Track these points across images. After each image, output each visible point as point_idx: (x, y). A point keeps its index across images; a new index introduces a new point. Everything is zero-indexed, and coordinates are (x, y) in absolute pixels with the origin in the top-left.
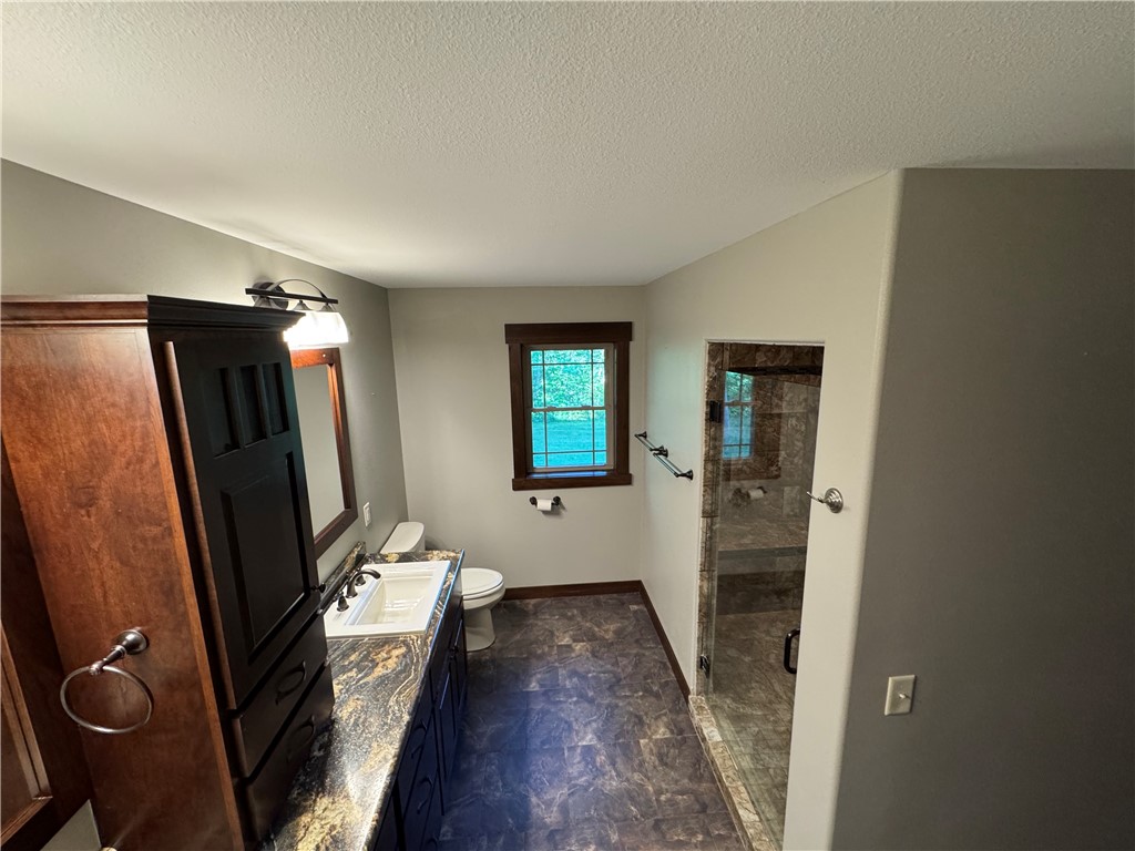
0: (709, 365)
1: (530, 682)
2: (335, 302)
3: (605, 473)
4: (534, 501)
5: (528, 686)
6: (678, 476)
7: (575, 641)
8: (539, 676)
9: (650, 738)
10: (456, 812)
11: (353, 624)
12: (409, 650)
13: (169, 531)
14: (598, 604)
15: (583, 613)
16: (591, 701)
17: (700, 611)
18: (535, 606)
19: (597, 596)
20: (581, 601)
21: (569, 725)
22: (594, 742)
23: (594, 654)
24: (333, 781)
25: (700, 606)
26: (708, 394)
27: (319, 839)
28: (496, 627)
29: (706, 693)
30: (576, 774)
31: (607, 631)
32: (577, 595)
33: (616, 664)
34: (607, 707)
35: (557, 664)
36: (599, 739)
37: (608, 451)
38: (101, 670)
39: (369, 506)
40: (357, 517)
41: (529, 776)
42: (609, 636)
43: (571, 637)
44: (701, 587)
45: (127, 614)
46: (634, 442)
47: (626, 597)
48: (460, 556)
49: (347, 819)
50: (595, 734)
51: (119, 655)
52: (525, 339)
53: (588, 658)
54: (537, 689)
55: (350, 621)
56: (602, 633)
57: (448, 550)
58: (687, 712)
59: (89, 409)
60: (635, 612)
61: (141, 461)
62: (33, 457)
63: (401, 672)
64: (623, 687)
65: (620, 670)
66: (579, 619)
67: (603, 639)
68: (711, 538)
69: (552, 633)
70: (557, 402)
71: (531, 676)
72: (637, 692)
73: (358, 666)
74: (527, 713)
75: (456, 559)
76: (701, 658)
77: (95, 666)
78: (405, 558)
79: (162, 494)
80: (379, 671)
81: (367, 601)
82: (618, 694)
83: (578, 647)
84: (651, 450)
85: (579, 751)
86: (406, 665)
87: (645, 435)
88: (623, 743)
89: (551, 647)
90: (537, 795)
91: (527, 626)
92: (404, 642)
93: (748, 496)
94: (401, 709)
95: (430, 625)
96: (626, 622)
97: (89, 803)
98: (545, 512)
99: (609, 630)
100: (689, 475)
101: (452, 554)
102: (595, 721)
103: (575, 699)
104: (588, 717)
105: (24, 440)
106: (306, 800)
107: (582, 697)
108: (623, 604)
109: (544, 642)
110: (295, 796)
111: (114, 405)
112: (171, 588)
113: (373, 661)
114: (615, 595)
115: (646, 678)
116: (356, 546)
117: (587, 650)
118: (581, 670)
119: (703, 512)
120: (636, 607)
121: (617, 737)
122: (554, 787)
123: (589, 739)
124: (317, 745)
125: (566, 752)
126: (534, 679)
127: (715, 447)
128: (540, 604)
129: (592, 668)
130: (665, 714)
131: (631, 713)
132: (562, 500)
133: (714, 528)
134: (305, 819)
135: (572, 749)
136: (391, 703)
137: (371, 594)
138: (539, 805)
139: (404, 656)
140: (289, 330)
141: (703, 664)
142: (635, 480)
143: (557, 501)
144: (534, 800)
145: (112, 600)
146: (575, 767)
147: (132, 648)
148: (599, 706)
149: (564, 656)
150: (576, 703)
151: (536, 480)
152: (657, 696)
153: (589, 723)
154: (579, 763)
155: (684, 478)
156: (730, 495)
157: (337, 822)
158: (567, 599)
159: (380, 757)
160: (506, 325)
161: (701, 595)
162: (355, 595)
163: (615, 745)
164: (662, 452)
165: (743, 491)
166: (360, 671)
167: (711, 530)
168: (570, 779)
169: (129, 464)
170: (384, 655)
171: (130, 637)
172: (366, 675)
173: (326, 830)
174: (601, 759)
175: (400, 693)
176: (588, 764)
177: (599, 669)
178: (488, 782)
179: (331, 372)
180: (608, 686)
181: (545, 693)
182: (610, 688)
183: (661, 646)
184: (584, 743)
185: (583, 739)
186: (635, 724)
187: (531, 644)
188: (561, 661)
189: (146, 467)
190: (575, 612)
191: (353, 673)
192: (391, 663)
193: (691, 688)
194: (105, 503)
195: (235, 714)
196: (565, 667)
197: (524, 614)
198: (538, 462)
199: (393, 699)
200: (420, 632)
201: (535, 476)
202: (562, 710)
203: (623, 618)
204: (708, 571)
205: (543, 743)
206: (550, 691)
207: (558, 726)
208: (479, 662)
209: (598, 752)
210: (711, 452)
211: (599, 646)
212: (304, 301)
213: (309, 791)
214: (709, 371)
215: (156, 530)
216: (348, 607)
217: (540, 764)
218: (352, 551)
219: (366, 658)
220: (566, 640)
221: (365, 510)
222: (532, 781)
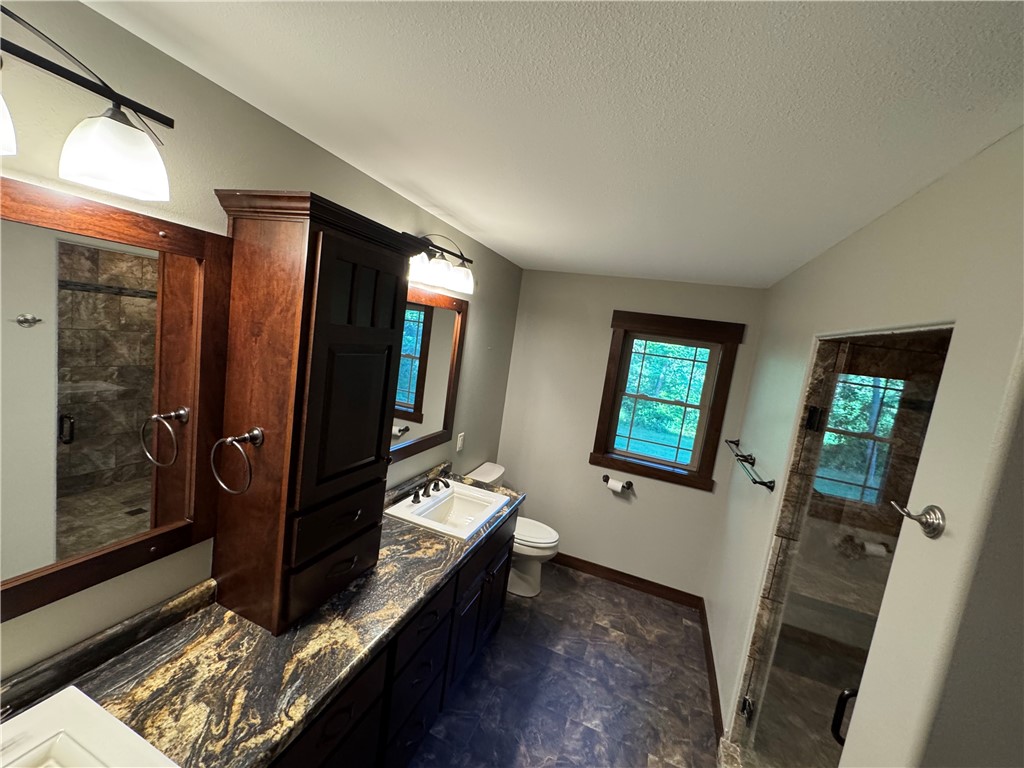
0: (816, 365)
1: (557, 645)
2: (471, 262)
3: (685, 472)
4: (606, 479)
5: (554, 646)
6: (755, 482)
7: (613, 627)
8: (567, 642)
9: (661, 759)
10: (454, 719)
11: (419, 515)
12: (447, 549)
13: (290, 362)
14: (649, 603)
15: (631, 605)
16: (610, 690)
17: (753, 643)
18: (586, 580)
19: (650, 596)
20: (631, 592)
21: (581, 701)
22: (599, 730)
23: (628, 647)
24: (351, 612)
25: (754, 637)
26: (808, 397)
27: (324, 645)
28: (543, 583)
29: (744, 744)
30: (570, 748)
31: (649, 632)
32: (629, 585)
33: (649, 668)
34: (626, 703)
35: (588, 640)
36: (606, 730)
37: (694, 451)
38: (231, 442)
39: (464, 436)
40: (450, 439)
41: (526, 725)
42: (651, 638)
43: (611, 622)
44: (760, 616)
45: (258, 416)
46: (723, 448)
47: (682, 609)
48: (521, 498)
49: (347, 643)
50: (602, 722)
51: (245, 439)
52: (630, 326)
53: (620, 648)
54: (561, 653)
55: (417, 512)
56: (644, 633)
57: (513, 490)
58: (715, 755)
59: (271, 270)
60: (687, 627)
61: (288, 310)
62: (241, 299)
63: (433, 561)
64: (650, 693)
65: (650, 675)
66: (625, 609)
67: (642, 638)
68: (783, 563)
69: (593, 611)
70: (672, 415)
71: (560, 639)
72: (662, 704)
73: (407, 545)
74: (545, 669)
75: (516, 498)
76: (745, 700)
77: (229, 439)
78: (477, 484)
79: (292, 336)
80: (419, 554)
81: (434, 505)
82: (640, 697)
83: (614, 633)
84: (737, 456)
85: (581, 729)
86: (440, 558)
87: (737, 443)
88: (630, 747)
89: (589, 622)
90: (528, 746)
91: (572, 594)
92: (447, 543)
93: (863, 547)
94: (420, 587)
95: (471, 538)
96: (674, 633)
97: (212, 539)
98: (615, 493)
99: (653, 632)
100: (770, 486)
101: (514, 494)
102: (607, 710)
103: (594, 680)
104: (601, 703)
105: (240, 288)
106: (329, 615)
107: (602, 681)
108: (676, 614)
109: (582, 615)
110: (324, 609)
111: (283, 270)
112: (284, 403)
113: (418, 545)
114: (670, 603)
115: (677, 696)
116: (445, 463)
117: (622, 641)
118: (610, 656)
119: (779, 530)
120: (689, 623)
121: (625, 738)
122: (544, 749)
123: (594, 723)
124: (355, 583)
125: (568, 723)
126: (562, 643)
127: (807, 460)
128: (592, 580)
129: (622, 661)
130: (687, 744)
131: (648, 723)
132: (634, 486)
133: (789, 553)
134: (323, 627)
135: (576, 724)
136: (416, 579)
137: (440, 501)
138: (525, 756)
139: (442, 551)
140: (415, 257)
141: (745, 707)
142: (718, 489)
143: (629, 485)
144: (523, 749)
145: (254, 404)
146: (572, 742)
147: (253, 439)
148: (616, 698)
149: (598, 635)
150: (593, 683)
151: (613, 459)
152: (684, 720)
153: (601, 709)
154: (578, 740)
155: (764, 487)
156: (837, 541)
157: (341, 641)
158: (619, 586)
159: (389, 612)
160: (615, 312)
161: (758, 625)
162: (429, 496)
163: (619, 744)
164: (750, 460)
165: (857, 541)
166: (405, 549)
167: (785, 554)
168: (563, 750)
169: (281, 311)
170: (428, 544)
171: (256, 432)
172: (409, 553)
173: (331, 642)
174: (600, 749)
175: (425, 576)
176: (585, 746)
177: (629, 664)
178: (489, 710)
179: (458, 318)
180: (632, 684)
181: (567, 661)
182: (635, 687)
183: (706, 673)
184: (589, 725)
185: (589, 720)
186: (649, 735)
187: (571, 611)
188: (593, 638)
189: (290, 315)
190: (623, 601)
191: (401, 548)
192: (430, 553)
193: (726, 730)
194: (265, 336)
195: (297, 514)
196: (594, 646)
197: (573, 582)
198: (620, 444)
199: (419, 577)
200: (460, 539)
201: (614, 456)
202: (578, 683)
203: (670, 627)
204: (773, 601)
205: (550, 703)
206: (573, 660)
207: (568, 696)
208: (518, 604)
209: (599, 742)
210: (801, 464)
211: (635, 643)
212: (445, 254)
213: (335, 610)
214: (814, 372)
215: (285, 361)
216: (419, 502)
217: (540, 720)
218: (440, 465)
219: (415, 541)
220: (604, 623)
221: (459, 439)
222: (527, 731)
